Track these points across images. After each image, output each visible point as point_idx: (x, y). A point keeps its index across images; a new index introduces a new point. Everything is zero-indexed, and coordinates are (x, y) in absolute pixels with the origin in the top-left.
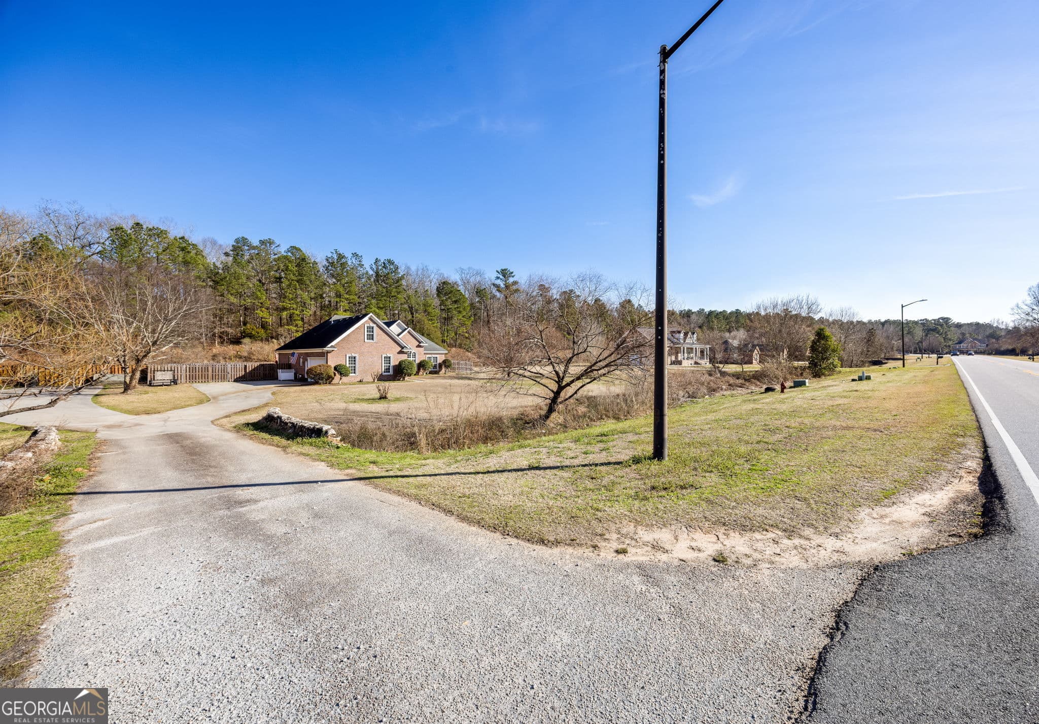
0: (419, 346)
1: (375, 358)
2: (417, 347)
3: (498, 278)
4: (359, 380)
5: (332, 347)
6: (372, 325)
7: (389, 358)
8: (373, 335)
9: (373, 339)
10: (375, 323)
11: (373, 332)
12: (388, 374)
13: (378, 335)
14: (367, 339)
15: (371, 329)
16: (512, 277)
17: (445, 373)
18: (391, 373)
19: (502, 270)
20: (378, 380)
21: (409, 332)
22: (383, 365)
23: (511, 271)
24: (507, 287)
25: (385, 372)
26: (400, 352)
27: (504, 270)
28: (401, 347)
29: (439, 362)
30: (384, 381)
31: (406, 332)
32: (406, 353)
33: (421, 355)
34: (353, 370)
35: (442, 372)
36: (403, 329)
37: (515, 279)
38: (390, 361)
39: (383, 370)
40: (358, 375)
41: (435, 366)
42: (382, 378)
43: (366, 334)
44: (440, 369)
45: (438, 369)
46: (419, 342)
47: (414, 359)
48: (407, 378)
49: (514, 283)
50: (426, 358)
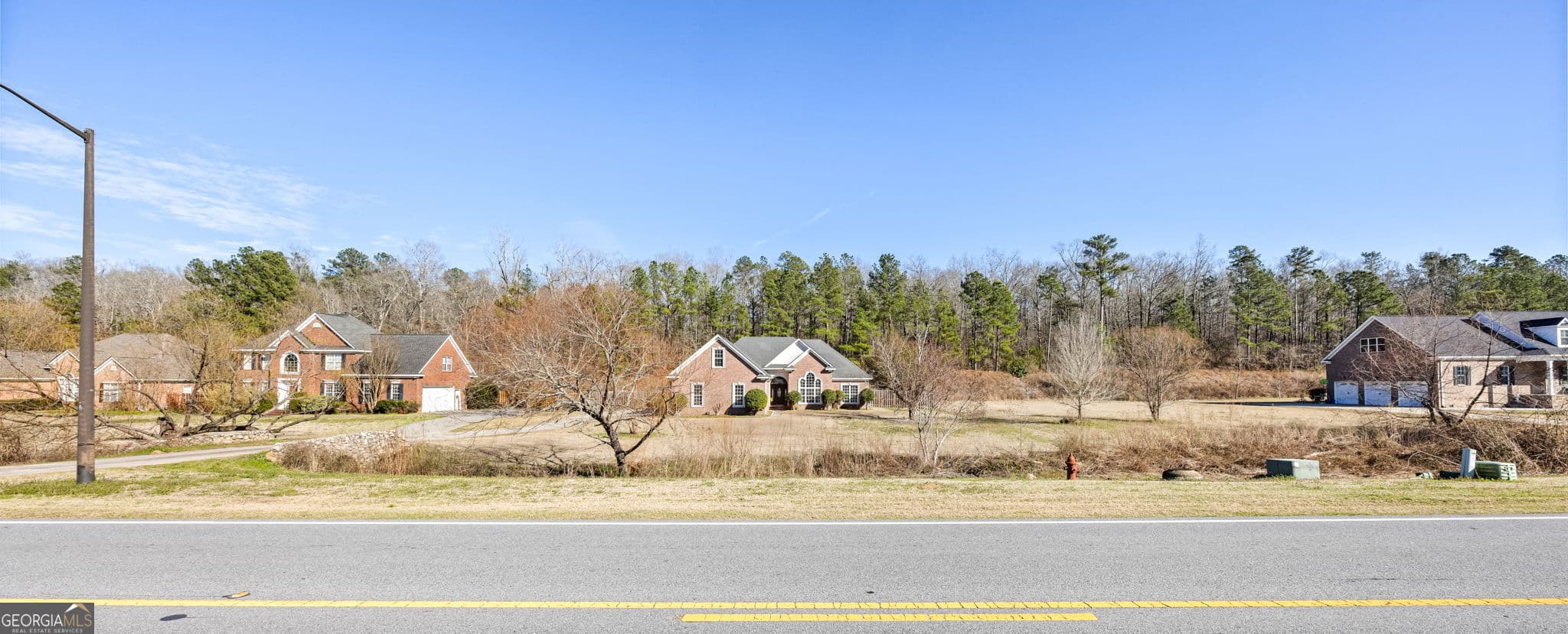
0: (824, 372)
1: (724, 388)
2: (822, 372)
3: (1087, 253)
4: (704, 412)
5: (675, 374)
6: (720, 348)
7: (742, 387)
8: (722, 360)
9: (722, 365)
10: (723, 345)
11: (722, 356)
12: (740, 406)
13: (727, 360)
14: (716, 365)
15: (719, 353)
16: (1112, 247)
17: (869, 408)
18: (744, 406)
19: (1095, 238)
20: (725, 414)
21: (811, 354)
22: (734, 395)
23: (1112, 237)
24: (1100, 266)
25: (736, 404)
26: (755, 380)
27: (1099, 237)
28: (756, 373)
29: (859, 393)
30: (732, 415)
31: (806, 353)
32: (764, 381)
33: (827, 384)
34: (699, 401)
35: (864, 407)
36: (804, 349)
37: (1118, 250)
38: (742, 390)
39: (734, 401)
40: (703, 408)
41: (854, 399)
42: (732, 411)
43: (714, 358)
44: (862, 403)
45: (858, 403)
46: (825, 366)
47: (818, 388)
48: (759, 413)
49: (1117, 257)
50: (841, 387)
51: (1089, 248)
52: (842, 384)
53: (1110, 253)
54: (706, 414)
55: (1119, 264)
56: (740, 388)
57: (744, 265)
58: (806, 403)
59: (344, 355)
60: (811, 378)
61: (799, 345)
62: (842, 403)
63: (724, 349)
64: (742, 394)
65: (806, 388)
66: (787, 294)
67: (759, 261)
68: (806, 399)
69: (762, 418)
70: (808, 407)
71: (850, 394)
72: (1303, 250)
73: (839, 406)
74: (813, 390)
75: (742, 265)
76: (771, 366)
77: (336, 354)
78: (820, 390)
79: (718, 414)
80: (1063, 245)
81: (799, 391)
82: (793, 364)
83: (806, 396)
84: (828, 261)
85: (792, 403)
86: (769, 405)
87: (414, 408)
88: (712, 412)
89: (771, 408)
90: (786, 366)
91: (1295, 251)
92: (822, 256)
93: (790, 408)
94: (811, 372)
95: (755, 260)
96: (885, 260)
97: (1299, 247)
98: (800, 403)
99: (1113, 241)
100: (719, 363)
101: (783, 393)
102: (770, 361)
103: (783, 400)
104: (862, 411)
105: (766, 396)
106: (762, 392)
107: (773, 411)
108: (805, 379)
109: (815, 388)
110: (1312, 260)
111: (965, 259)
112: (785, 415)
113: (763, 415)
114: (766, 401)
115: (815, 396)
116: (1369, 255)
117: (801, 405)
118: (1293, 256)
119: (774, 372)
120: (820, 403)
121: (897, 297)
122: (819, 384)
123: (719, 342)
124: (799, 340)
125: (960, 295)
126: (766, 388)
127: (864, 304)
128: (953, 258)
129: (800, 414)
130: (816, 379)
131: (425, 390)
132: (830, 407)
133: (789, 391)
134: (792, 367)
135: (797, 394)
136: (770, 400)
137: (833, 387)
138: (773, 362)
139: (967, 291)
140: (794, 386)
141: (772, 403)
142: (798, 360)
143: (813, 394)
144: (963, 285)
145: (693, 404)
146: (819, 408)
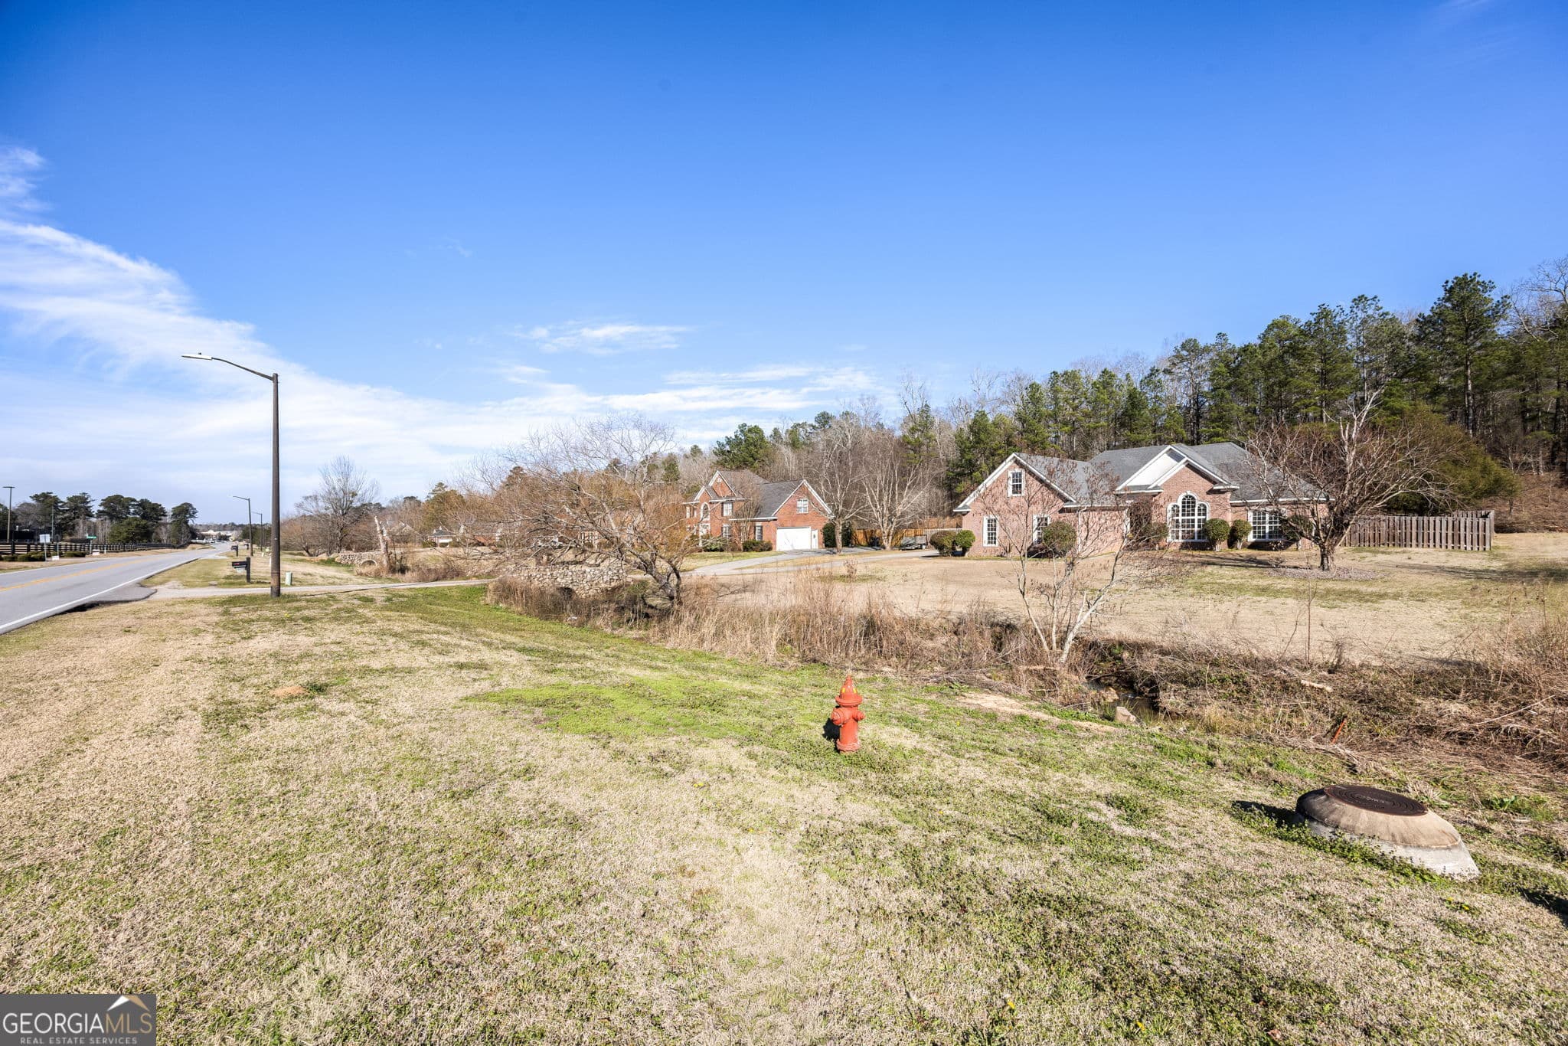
0: (1211, 492)
2: (1208, 493)
4: (999, 553)
5: (964, 508)
6: (1018, 470)
8: (1020, 487)
11: (1020, 481)
13: (1027, 486)
14: (1012, 494)
15: (1017, 478)
17: (1300, 549)
21: (1189, 466)
29: (1284, 523)
30: (1034, 558)
31: (1181, 465)
33: (1218, 510)
34: (992, 538)
35: (1295, 546)
36: (1178, 458)
39: (1035, 537)
40: (997, 548)
41: (1275, 533)
42: (1031, 552)
44: (1292, 539)
45: (1282, 539)
46: (1214, 482)
47: (1202, 517)
50: (1247, 515)
52: (1251, 510)
54: (1001, 555)
58: (1181, 541)
60: (1189, 502)
61: (1172, 455)
62: (1251, 540)
63: (1022, 472)
64: (1046, 528)
65: (1180, 518)
68: (1180, 534)
70: (1184, 546)
71: (1267, 526)
73: (1241, 547)
74: (1193, 521)
76: (1125, 489)
78: (1205, 521)
79: (1009, 556)
81: (1170, 522)
82: (1160, 483)
83: (1180, 529)
85: (1158, 540)
87: (768, 548)
88: (1005, 554)
90: (1146, 487)
93: (1156, 548)
94: (1189, 493)
98: (1169, 539)
100: (1017, 490)
102: (1125, 482)
108: (1180, 504)
109: (1196, 518)
112: (1146, 558)
115: (1195, 530)
117: (1171, 544)
119: (1130, 496)
120: (1205, 539)
122: (1203, 510)
123: (1017, 462)
124: (1169, 447)
130: (1197, 504)
131: (780, 532)
132: (1224, 548)
133: (1154, 522)
134: (1156, 487)
135: (1166, 526)
137: (1232, 516)
138: (1129, 482)
140: (1166, 513)
142: (1169, 478)
143: (1193, 526)
145: (985, 545)
146: (1204, 549)
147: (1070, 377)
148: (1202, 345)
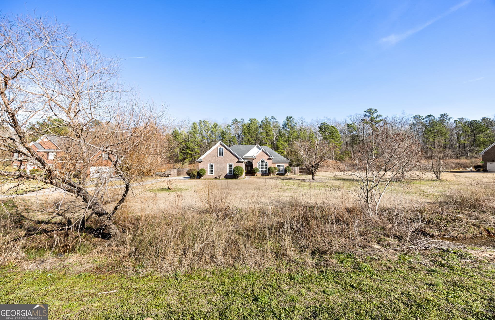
0: (269, 159)
1: (224, 166)
3: (366, 115)
4: (214, 177)
5: (201, 160)
6: (221, 147)
8: (222, 153)
9: (222, 155)
10: (223, 146)
12: (231, 174)
13: (225, 153)
14: (220, 155)
15: (221, 150)
16: (376, 112)
17: (288, 175)
18: (232, 174)
19: (368, 110)
20: (224, 178)
21: (263, 151)
22: (228, 169)
23: (375, 109)
24: (372, 120)
25: (229, 173)
26: (238, 162)
27: (370, 109)
28: (239, 159)
29: (284, 168)
30: (227, 178)
31: (261, 151)
32: (242, 162)
33: (270, 164)
34: (212, 172)
35: (287, 174)
36: (260, 149)
37: (378, 114)
38: (232, 167)
39: (228, 172)
40: (214, 175)
41: (282, 171)
42: (227, 177)
43: (219, 152)
44: (286, 172)
45: (284, 173)
46: (269, 156)
48: (240, 177)
49: (378, 117)
50: (276, 166)
51: (366, 114)
52: (277, 164)
53: (375, 115)
54: (215, 178)
55: (379, 119)
56: (231, 166)
57: (235, 122)
58: (261, 173)
59: (57, 153)
60: (263, 162)
61: (258, 147)
62: (277, 173)
63: (223, 148)
64: (232, 168)
65: (261, 166)
66: (251, 131)
67: (241, 120)
69: (241, 180)
70: (262, 175)
71: (280, 169)
72: (445, 115)
73: (275, 174)
75: (234, 122)
76: (245, 157)
77: (53, 152)
78: (267, 167)
79: (220, 178)
80: (351, 115)
81: (258, 167)
82: (255, 156)
83: (261, 170)
84: (266, 119)
85: (255, 173)
86: (244, 174)
88: (218, 177)
89: (246, 175)
90: (252, 157)
91: (441, 115)
92: (264, 117)
93: (254, 175)
94: (263, 159)
95: (239, 120)
96: (288, 119)
97: (443, 114)
98: (258, 173)
99: (376, 110)
100: (221, 154)
101: (251, 168)
102: (245, 154)
103: (251, 171)
104: (286, 176)
105: (243, 170)
106: (241, 168)
107: (247, 177)
108: (261, 162)
109: (265, 166)
110: (449, 118)
111: (317, 119)
112: (252, 178)
113: (242, 179)
114: (243, 172)
115: (265, 170)
116: (461, 119)
117: (259, 174)
118: (441, 117)
119: (246, 159)
120: (268, 172)
121: (293, 132)
122: (266, 164)
123: (221, 144)
125: (319, 131)
126: (243, 166)
127: (281, 135)
128: (313, 119)
129: (260, 178)
130: (265, 162)
132: (272, 175)
133: (254, 167)
134: (255, 157)
135: (257, 169)
136: (245, 171)
137: (273, 166)
138: (246, 155)
139: (321, 129)
140: (256, 165)
141: (246, 173)
142: (257, 154)
144: (319, 127)
145: (209, 174)
146: (267, 175)
147: (205, 123)
148: (239, 121)
